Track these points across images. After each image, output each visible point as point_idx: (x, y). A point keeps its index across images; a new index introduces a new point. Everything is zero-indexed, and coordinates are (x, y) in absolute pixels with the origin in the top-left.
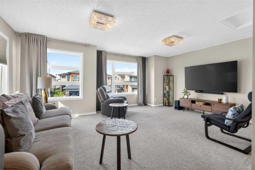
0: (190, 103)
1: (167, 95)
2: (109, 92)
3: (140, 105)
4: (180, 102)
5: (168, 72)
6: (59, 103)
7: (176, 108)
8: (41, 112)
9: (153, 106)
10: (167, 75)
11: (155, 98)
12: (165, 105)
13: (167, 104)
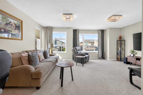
0: (135, 60)
1: (119, 54)
2: (79, 50)
3: (99, 58)
4: (128, 59)
5: (120, 38)
6: (57, 54)
7: (125, 62)
8: (47, 57)
9: (109, 60)
10: (120, 40)
11: (109, 55)
12: (118, 60)
13: (119, 59)
